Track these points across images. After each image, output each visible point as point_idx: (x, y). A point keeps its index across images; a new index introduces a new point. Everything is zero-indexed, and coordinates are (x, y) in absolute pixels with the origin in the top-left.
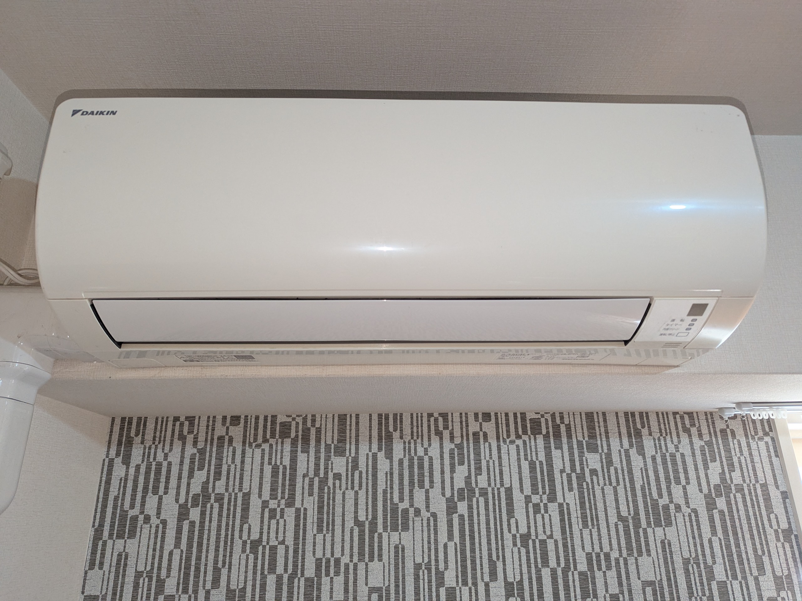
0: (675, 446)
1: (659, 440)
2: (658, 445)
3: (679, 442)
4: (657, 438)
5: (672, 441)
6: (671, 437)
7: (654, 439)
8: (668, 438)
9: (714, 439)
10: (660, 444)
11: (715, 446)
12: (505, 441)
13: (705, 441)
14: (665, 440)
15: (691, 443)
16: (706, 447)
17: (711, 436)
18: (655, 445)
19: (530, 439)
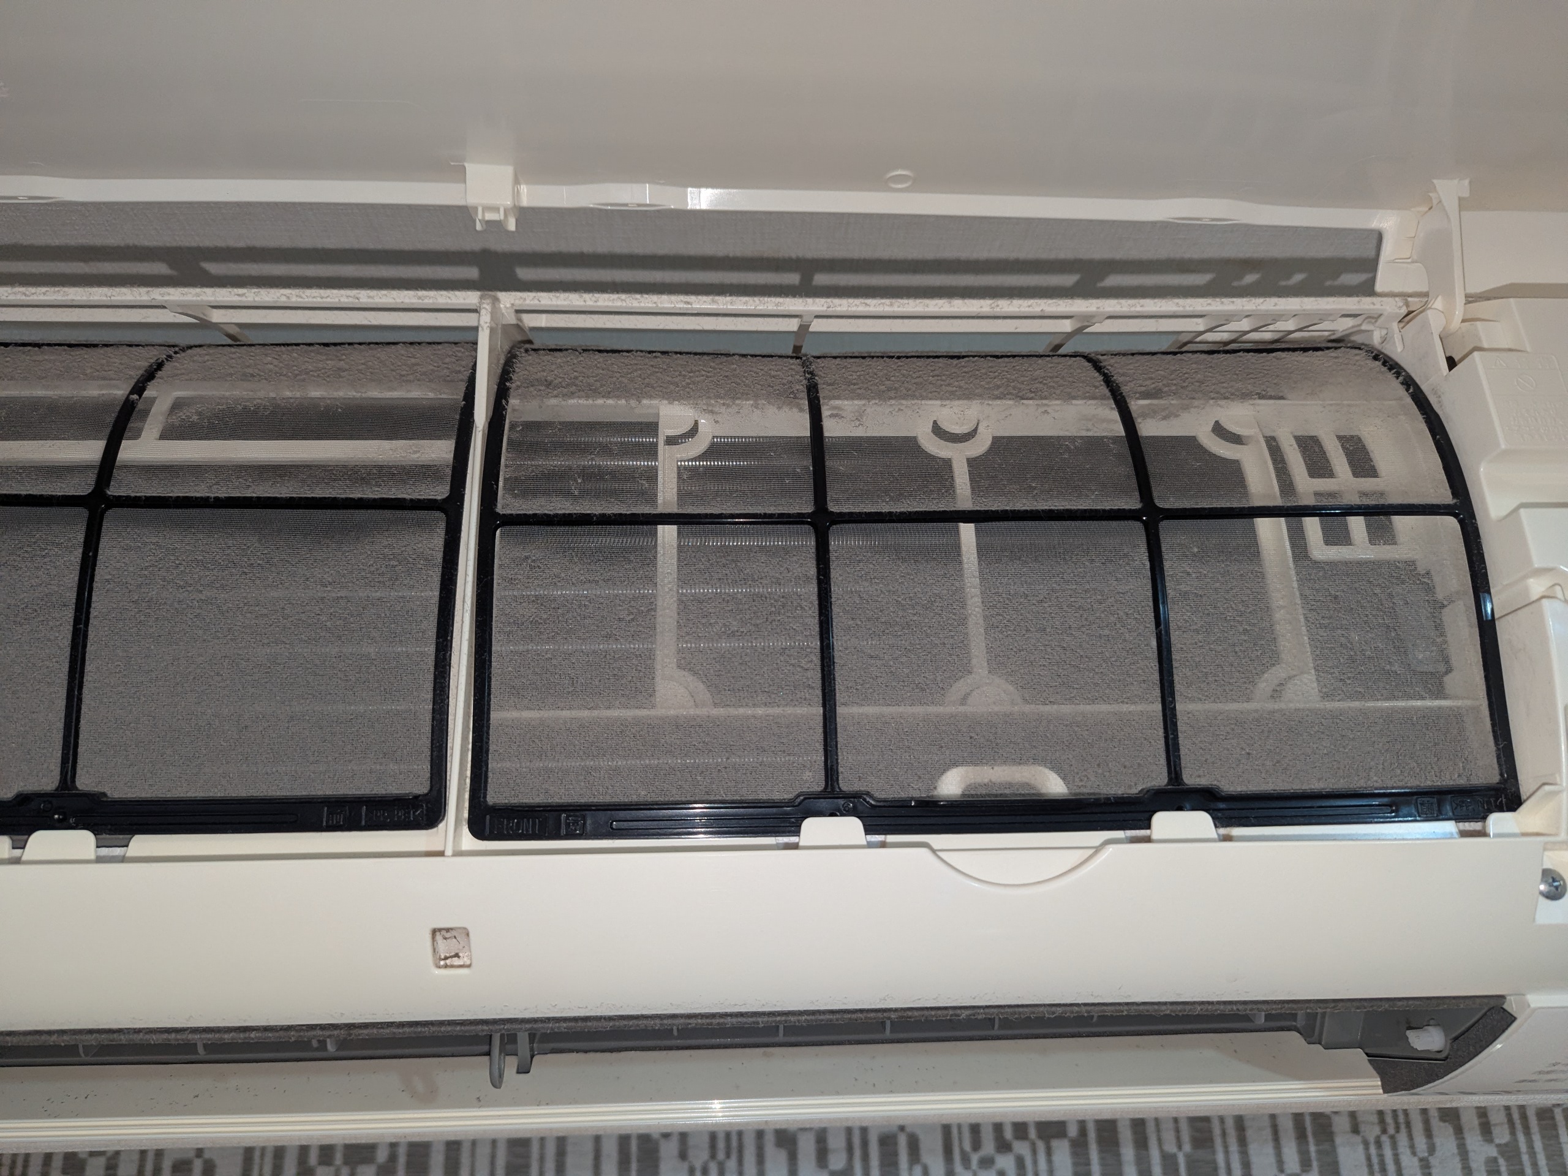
0: (1421, 1160)
1: (1379, 1144)
2: (1375, 1160)
3: (1432, 1149)
4: (1372, 1140)
5: (1412, 1147)
6: (1411, 1137)
7: (1366, 1144)
8: (1403, 1139)
9: (1521, 1138)
10: (1381, 1157)
11: (1525, 1158)
12: (966, 1161)
13: (1498, 1146)
14: (1394, 1146)
15: (1463, 1152)
16: (1501, 1161)
17: (1513, 1132)
18: (1369, 1158)
19: (1034, 1152)
